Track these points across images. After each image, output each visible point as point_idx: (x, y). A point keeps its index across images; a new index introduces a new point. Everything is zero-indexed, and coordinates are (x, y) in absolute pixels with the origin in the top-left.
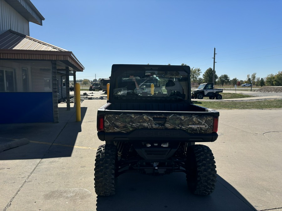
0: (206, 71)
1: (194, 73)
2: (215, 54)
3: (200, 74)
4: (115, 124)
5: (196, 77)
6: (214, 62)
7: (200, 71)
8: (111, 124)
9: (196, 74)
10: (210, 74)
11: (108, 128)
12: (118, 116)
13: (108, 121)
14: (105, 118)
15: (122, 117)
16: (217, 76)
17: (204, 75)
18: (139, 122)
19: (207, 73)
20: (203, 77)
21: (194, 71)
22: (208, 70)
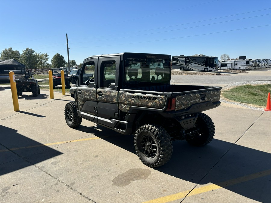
0: (54, 57)
1: (42, 58)
2: (67, 40)
3: (48, 59)
4: (183, 103)
5: (44, 63)
6: (68, 48)
7: (48, 56)
8: (181, 103)
9: (43, 60)
10: (59, 59)
11: (178, 107)
12: (184, 96)
13: (178, 101)
14: (177, 99)
15: (186, 97)
16: (65, 61)
17: (52, 60)
18: (194, 99)
19: (55, 58)
20: (52, 63)
21: (40, 56)
22: (56, 55)
